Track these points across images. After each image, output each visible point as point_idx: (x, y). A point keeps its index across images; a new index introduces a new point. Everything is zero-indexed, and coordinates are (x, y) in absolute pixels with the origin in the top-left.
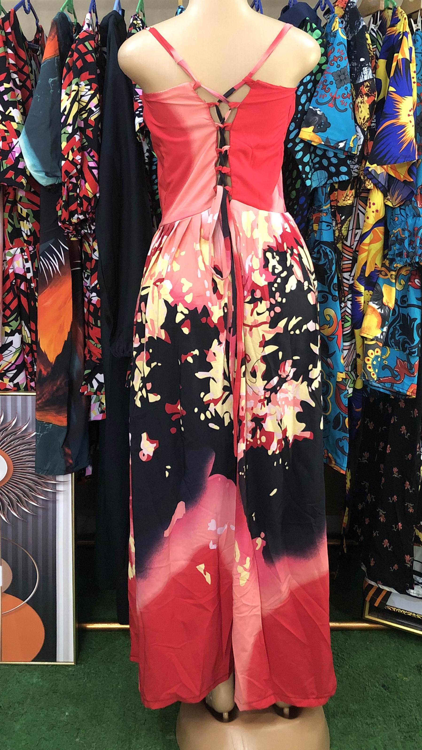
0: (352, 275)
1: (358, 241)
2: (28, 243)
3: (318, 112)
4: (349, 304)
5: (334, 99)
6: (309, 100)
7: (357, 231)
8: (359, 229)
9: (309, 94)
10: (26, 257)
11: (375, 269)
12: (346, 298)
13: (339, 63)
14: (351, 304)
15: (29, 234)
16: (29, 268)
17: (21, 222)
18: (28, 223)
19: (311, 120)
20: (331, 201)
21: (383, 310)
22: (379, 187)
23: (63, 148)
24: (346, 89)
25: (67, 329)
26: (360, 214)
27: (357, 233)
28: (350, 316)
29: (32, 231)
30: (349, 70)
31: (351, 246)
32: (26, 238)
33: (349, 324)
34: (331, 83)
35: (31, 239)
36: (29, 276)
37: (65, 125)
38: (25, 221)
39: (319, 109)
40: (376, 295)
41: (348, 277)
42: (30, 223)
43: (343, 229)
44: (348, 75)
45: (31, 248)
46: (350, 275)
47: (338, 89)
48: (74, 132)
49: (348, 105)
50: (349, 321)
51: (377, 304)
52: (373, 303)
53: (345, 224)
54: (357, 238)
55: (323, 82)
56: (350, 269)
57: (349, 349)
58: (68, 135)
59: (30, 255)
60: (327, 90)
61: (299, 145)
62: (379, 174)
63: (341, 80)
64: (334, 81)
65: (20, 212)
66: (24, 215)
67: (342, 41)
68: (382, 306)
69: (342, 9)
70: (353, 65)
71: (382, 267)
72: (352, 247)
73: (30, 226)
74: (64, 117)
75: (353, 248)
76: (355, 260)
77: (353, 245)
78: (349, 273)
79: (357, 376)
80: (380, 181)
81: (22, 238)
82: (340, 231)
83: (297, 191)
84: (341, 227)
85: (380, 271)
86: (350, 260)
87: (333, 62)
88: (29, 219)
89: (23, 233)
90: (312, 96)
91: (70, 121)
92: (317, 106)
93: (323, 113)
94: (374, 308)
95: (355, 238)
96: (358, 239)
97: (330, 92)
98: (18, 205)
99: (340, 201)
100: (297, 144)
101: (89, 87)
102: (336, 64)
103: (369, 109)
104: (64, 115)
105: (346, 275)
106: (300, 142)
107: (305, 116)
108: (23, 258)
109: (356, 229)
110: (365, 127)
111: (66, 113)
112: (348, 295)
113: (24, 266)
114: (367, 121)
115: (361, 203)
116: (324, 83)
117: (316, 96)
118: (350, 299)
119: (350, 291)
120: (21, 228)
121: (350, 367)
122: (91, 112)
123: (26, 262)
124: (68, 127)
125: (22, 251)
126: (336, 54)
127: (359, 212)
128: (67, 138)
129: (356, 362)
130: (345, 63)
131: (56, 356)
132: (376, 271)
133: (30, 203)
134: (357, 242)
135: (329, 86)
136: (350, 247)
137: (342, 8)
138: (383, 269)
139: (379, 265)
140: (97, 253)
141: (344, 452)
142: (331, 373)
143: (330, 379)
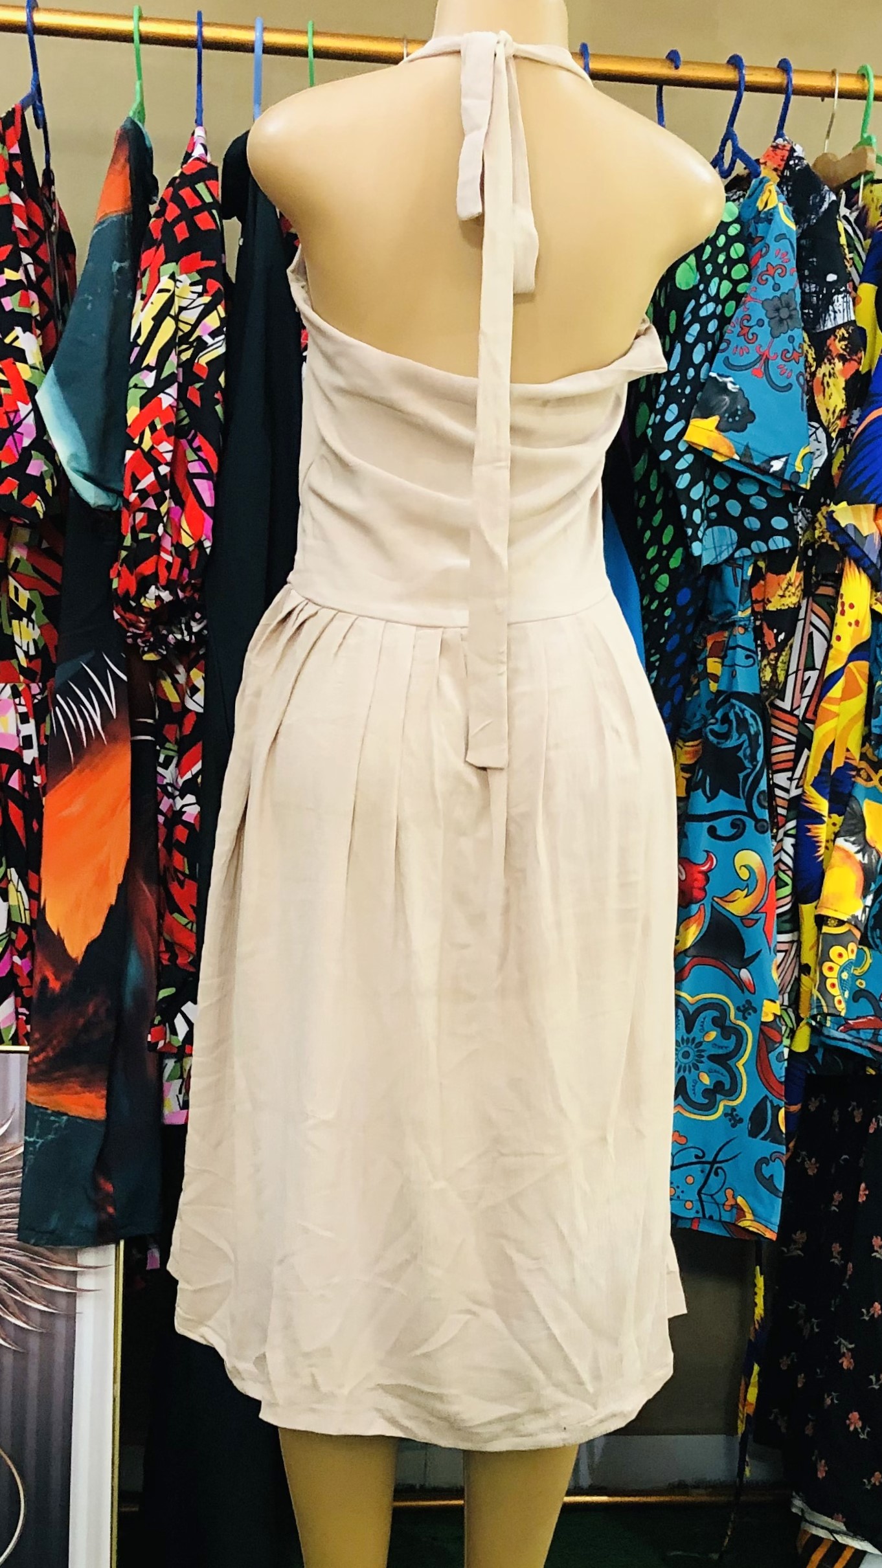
0: (797, 774)
1: (811, 697)
2: (29, 674)
3: (730, 386)
4: (788, 843)
5: (765, 359)
6: (709, 357)
7: (808, 674)
8: (813, 668)
9: (710, 344)
10: (23, 709)
11: (845, 763)
12: (781, 832)
13: (778, 279)
14: (792, 845)
15: (32, 652)
16: (30, 737)
17: (15, 622)
18: (31, 625)
19: (713, 403)
20: (753, 602)
21: (866, 857)
22: (866, 566)
23: (129, 422)
24: (791, 339)
25: (117, 876)
26: (816, 634)
27: (809, 678)
28: (790, 873)
29: (41, 645)
30: (799, 300)
31: (792, 710)
32: (24, 663)
33: (787, 890)
34: (760, 323)
35: (37, 666)
36: (29, 756)
37: (137, 367)
38: (25, 620)
39: (731, 379)
40: (850, 822)
41: (785, 784)
42: (36, 627)
43: (779, 664)
44: (795, 309)
45: (35, 688)
46: (791, 779)
47: (773, 337)
48: (161, 385)
49: (794, 377)
50: (787, 884)
51: (853, 843)
52: (846, 841)
53: (784, 653)
54: (809, 690)
55: (742, 320)
56: (790, 764)
57: (786, 951)
58: (144, 391)
59: (35, 705)
60: (750, 337)
61: (686, 456)
62: (866, 537)
63: (781, 320)
64: (766, 321)
65: (12, 596)
66: (23, 604)
67: (784, 231)
68: (865, 847)
69: (775, 173)
70: (807, 290)
71: (861, 760)
72: (796, 712)
73: (36, 633)
74: (137, 350)
75: (797, 717)
76: (804, 741)
77: (799, 707)
78: (789, 774)
79: (799, 1020)
80: (867, 553)
81: (14, 662)
82: (774, 669)
83: (672, 573)
84: (777, 659)
85: (858, 770)
86: (790, 742)
87: (764, 278)
88: (33, 616)
89: (17, 647)
90: (716, 349)
91: (151, 359)
92: (727, 371)
93: (740, 389)
94: (846, 852)
95: (802, 691)
96: (810, 694)
97: (757, 343)
98: (11, 579)
99: (772, 600)
100: (682, 454)
101: (199, 289)
102: (771, 282)
103: (844, 389)
104: (138, 345)
105: (781, 779)
106: (687, 451)
107: (699, 394)
108: (16, 710)
109: (806, 669)
110: (834, 431)
111: (141, 341)
112: (787, 822)
113: (18, 732)
114: (839, 418)
115: (817, 608)
116: (745, 322)
117: (724, 351)
118: (790, 832)
119: (793, 813)
120: (12, 637)
121: (786, 996)
122: (201, 345)
123: (22, 723)
124: (145, 371)
125: (16, 693)
126: (772, 258)
127: (812, 629)
128: (142, 398)
129: (799, 986)
130: (790, 282)
131: (87, 942)
132: (847, 766)
133: (36, 575)
134: (808, 699)
135: (755, 329)
136: (791, 713)
137: (775, 170)
138: (863, 765)
139: (857, 756)
140: (200, 697)
141: (773, 1190)
142: (748, 1002)
143: (745, 1019)
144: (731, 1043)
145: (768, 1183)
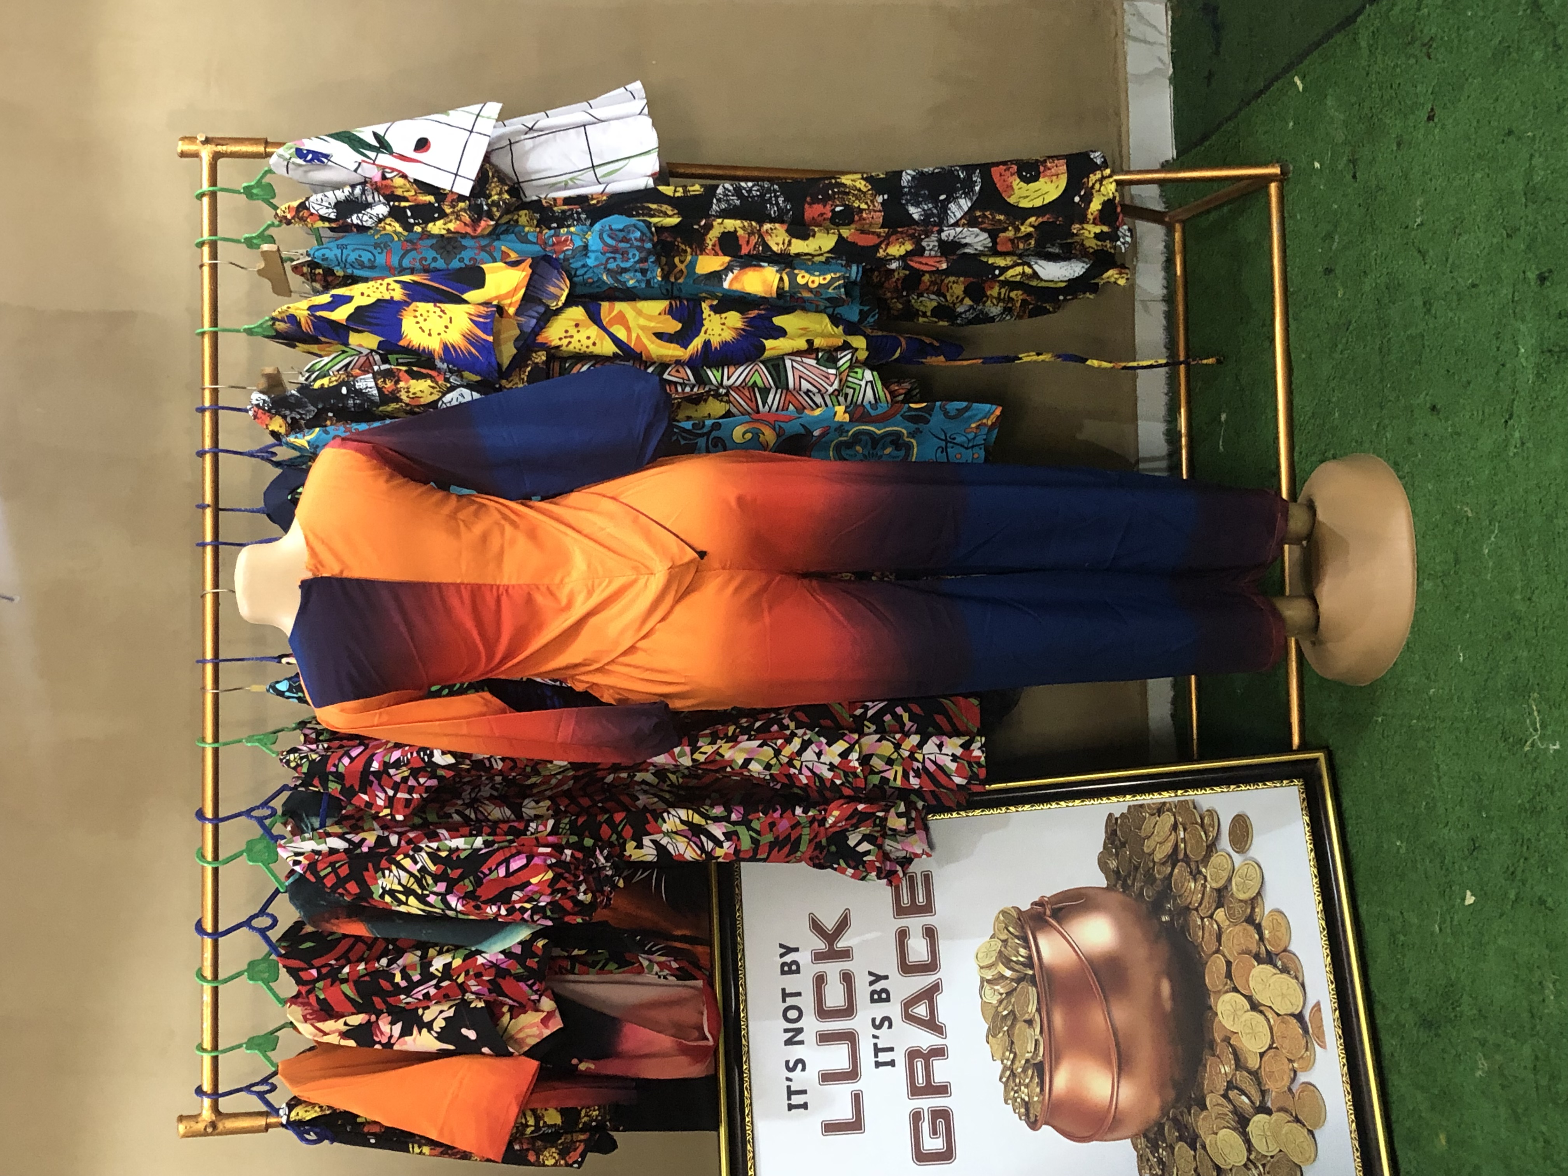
141: (967, 409)
142: (836, 430)
143: (848, 431)
144: (864, 438)
145: (961, 412)
